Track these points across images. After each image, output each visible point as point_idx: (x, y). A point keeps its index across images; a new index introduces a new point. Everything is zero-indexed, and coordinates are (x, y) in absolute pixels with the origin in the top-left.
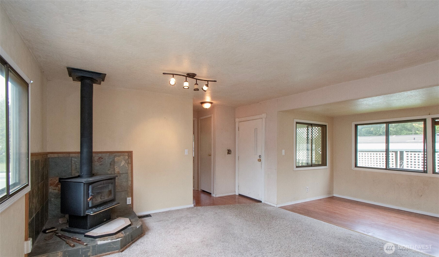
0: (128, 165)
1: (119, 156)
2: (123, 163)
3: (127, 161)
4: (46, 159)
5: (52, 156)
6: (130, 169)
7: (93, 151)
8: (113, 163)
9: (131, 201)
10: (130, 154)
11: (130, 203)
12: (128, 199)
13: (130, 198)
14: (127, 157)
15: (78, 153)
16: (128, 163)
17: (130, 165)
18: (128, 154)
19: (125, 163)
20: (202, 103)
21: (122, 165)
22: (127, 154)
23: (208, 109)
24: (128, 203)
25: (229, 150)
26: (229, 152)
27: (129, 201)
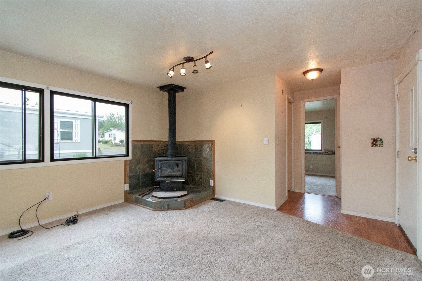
0: (211, 152)
1: (206, 145)
3: (211, 149)
6: (213, 156)
8: (202, 150)
9: (213, 183)
10: (212, 142)
11: (213, 185)
12: (210, 181)
13: (213, 181)
14: (210, 145)
17: (212, 153)
18: (212, 143)
19: (209, 150)
20: (305, 73)
21: (207, 152)
22: (210, 143)
23: (316, 79)
24: (210, 185)
25: (375, 140)
26: (376, 142)
27: (211, 183)
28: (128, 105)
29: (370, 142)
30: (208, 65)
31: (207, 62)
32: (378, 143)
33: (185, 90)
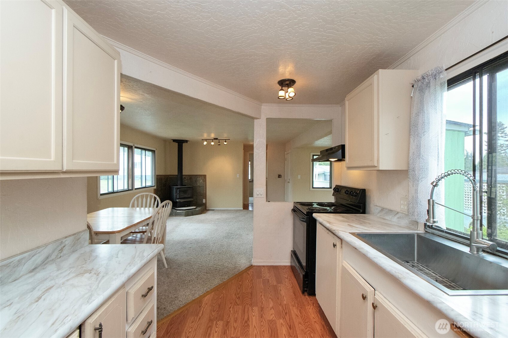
1: (199, 177)
2: (201, 181)
4: (167, 178)
5: (171, 176)
6: (205, 184)
7: (183, 174)
8: (196, 181)
9: (205, 201)
10: (205, 176)
11: (205, 202)
12: (203, 200)
13: (205, 200)
14: (203, 178)
15: (177, 175)
16: (204, 181)
21: (201, 182)
22: (203, 176)
24: (203, 202)
25: (279, 175)
26: (279, 176)
27: (204, 201)
28: (155, 151)
29: (277, 176)
30: (225, 143)
31: (226, 142)
32: (280, 176)
33: (188, 142)
